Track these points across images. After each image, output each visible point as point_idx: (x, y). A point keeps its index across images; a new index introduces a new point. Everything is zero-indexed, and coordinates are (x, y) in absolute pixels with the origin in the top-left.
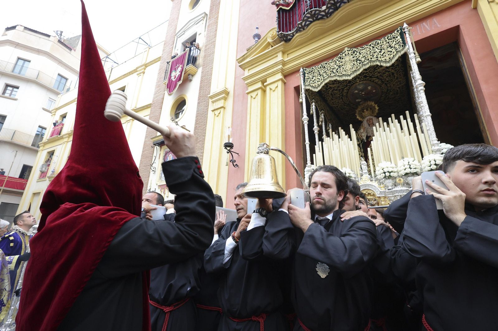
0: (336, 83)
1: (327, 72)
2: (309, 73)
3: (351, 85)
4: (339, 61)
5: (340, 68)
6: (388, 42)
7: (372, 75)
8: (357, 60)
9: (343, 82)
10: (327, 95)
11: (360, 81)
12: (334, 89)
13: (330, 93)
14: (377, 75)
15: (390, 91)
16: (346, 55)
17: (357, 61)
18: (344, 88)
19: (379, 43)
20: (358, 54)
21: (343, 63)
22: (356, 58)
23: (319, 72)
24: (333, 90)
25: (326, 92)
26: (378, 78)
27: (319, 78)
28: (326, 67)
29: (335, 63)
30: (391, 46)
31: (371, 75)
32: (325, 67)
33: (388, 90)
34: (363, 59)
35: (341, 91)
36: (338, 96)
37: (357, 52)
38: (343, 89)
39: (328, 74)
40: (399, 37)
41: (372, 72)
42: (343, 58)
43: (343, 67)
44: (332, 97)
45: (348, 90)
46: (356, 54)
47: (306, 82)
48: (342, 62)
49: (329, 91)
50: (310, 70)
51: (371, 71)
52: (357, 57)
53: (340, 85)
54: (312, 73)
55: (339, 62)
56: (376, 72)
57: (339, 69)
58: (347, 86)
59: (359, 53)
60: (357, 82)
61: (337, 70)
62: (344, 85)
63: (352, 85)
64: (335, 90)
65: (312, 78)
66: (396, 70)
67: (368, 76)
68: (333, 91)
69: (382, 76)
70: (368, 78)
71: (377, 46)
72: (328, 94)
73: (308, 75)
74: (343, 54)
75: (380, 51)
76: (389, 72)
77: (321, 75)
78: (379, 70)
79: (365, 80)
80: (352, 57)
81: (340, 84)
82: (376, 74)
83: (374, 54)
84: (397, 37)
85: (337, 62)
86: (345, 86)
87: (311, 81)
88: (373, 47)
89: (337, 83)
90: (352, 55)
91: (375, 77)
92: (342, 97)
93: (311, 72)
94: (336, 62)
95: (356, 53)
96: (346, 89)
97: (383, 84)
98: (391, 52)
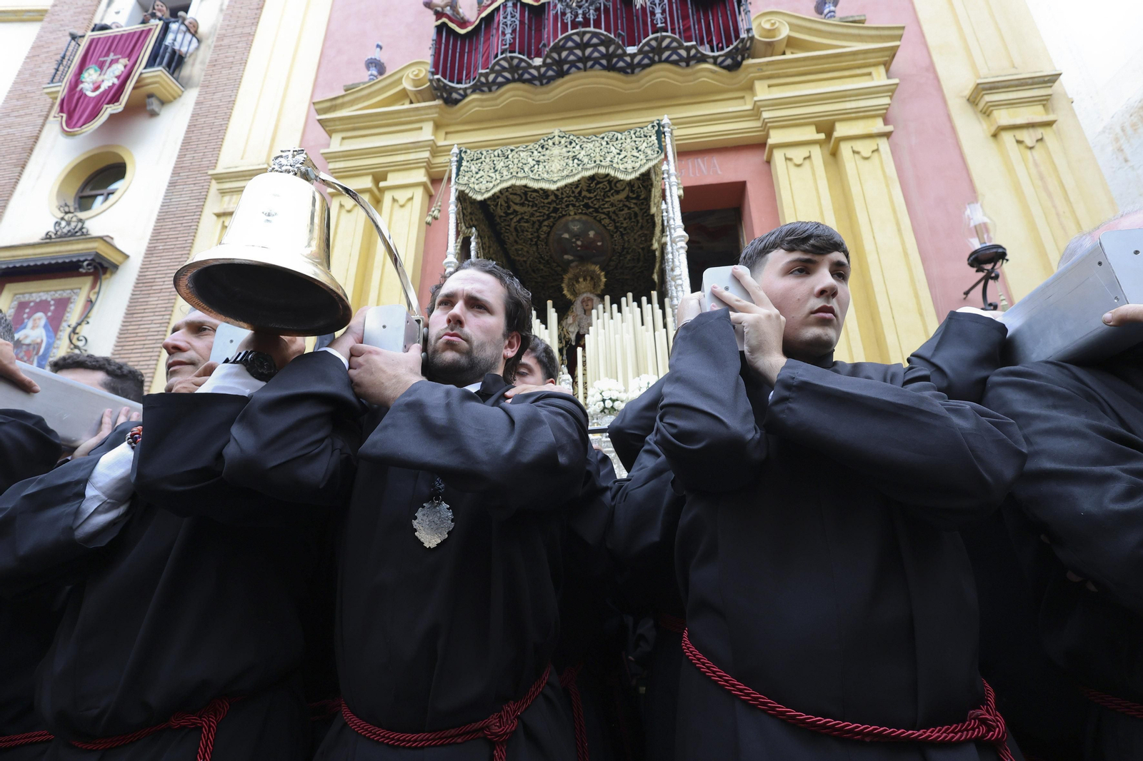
0: (529, 205)
1: (510, 166)
2: (472, 160)
3: (557, 216)
4: (540, 152)
5: (538, 165)
6: (635, 141)
7: (600, 207)
8: (574, 158)
9: (542, 207)
10: (507, 229)
11: (575, 214)
12: (523, 218)
13: (513, 224)
14: (608, 210)
15: (627, 253)
16: (554, 144)
17: (573, 160)
18: (544, 220)
19: (619, 138)
20: (578, 147)
21: (546, 157)
22: (574, 154)
23: (494, 164)
24: (520, 219)
25: (505, 220)
26: (610, 218)
27: (493, 175)
28: (510, 156)
29: (531, 153)
30: (639, 149)
31: (596, 206)
32: (507, 158)
33: (623, 248)
34: (586, 160)
35: (536, 226)
36: (530, 237)
37: (577, 144)
38: (541, 223)
39: (511, 170)
40: (654, 138)
41: (599, 199)
42: (547, 149)
43: (545, 164)
44: (517, 235)
45: (551, 227)
46: (574, 148)
47: (460, 176)
48: (544, 155)
49: (511, 219)
50: (476, 155)
51: (598, 197)
52: (574, 152)
53: (536, 211)
54: (478, 161)
55: (539, 154)
56: (607, 202)
57: (536, 166)
58: (549, 217)
59: (581, 146)
60: (570, 215)
61: (533, 169)
62: (545, 214)
63: (560, 217)
64: (525, 222)
65: (477, 173)
66: (641, 209)
67: (592, 208)
68: (519, 221)
69: (617, 215)
70: (591, 210)
71: (615, 144)
72: (509, 225)
73: (468, 164)
74: (549, 140)
75: (619, 152)
76: (629, 208)
77: (496, 171)
78: (612, 199)
79: (586, 214)
80: (565, 150)
81: (535, 209)
82: (606, 206)
83: (607, 154)
84: (650, 137)
85: (536, 153)
86: (545, 217)
87: (473, 179)
88: (607, 143)
89: (531, 204)
90: (566, 146)
91: (603, 213)
92: (536, 242)
93: (477, 159)
94: (533, 153)
95: (574, 144)
96: (546, 223)
97: (616, 232)
98: (638, 158)
